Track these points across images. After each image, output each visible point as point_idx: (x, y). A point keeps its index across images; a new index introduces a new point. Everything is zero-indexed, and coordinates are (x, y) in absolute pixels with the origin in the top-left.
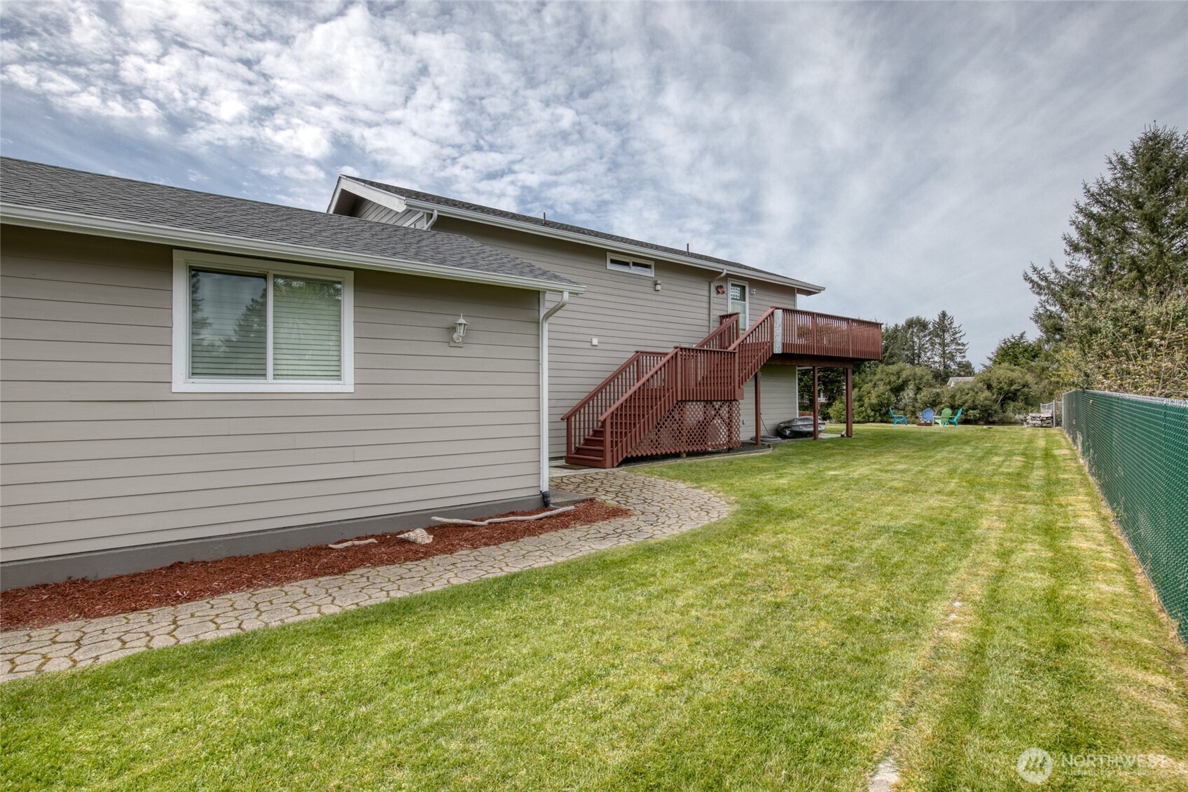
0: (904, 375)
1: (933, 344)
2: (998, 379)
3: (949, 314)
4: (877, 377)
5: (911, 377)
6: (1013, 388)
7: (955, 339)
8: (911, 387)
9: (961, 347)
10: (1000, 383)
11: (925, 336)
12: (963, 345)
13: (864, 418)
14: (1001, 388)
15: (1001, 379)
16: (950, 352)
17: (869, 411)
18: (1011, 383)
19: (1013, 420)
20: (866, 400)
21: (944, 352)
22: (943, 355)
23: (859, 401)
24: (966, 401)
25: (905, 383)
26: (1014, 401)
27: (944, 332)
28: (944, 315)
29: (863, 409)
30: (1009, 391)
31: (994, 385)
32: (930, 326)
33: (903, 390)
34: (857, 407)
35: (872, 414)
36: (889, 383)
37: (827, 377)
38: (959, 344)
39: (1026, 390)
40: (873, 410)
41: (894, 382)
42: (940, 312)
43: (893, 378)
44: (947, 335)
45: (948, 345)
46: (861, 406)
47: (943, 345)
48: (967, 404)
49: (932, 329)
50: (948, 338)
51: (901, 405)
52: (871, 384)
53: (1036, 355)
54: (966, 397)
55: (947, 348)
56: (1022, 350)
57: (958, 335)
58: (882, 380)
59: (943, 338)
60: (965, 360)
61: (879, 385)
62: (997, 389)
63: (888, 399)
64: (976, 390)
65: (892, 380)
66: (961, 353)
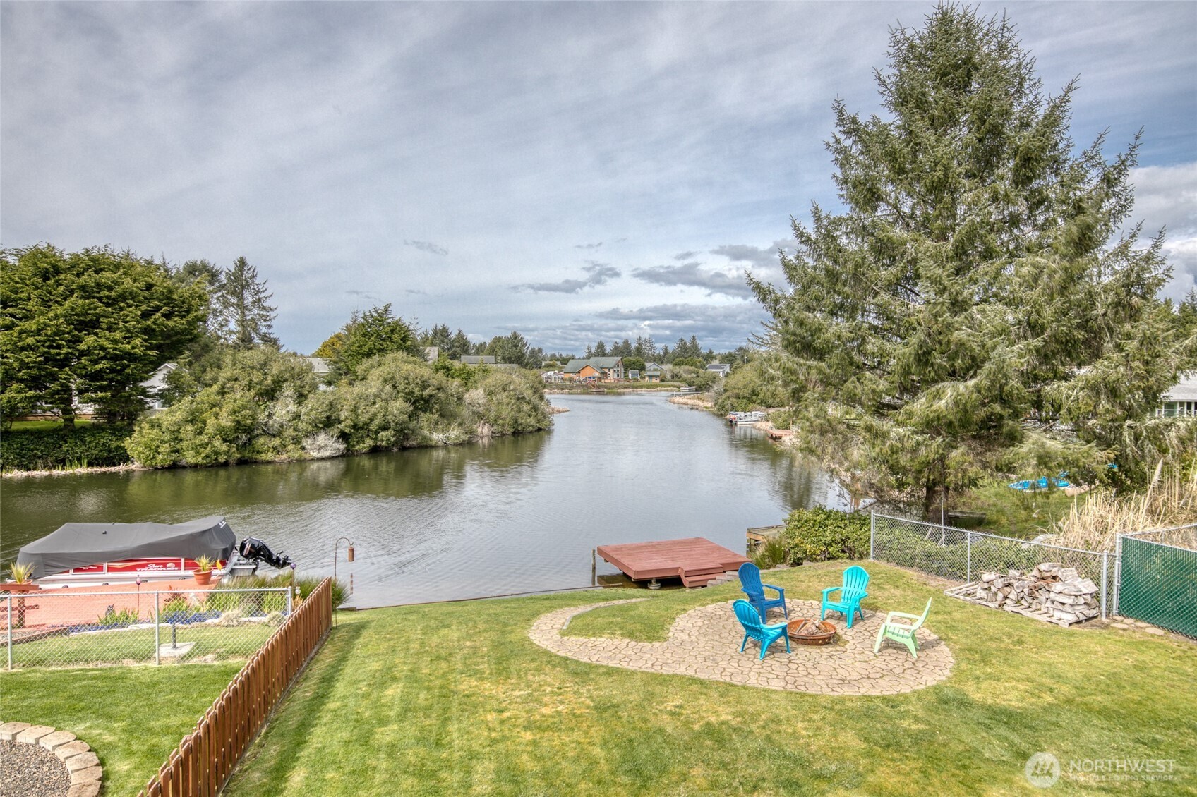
1: (226, 305)
2: (406, 378)
3: (250, 262)
4: (227, 372)
6: (426, 392)
7: (258, 300)
8: (289, 392)
9: (265, 313)
10: (408, 384)
12: (270, 310)
13: (207, 457)
14: (411, 393)
15: (410, 379)
16: (253, 319)
17: (217, 443)
18: (424, 385)
19: (433, 443)
20: (211, 422)
21: (243, 316)
22: (242, 322)
23: (192, 422)
24: (375, 415)
25: (278, 383)
26: (425, 411)
27: (243, 287)
28: (242, 263)
29: (205, 438)
30: (422, 397)
31: (402, 387)
32: (223, 278)
34: (190, 435)
35: (225, 447)
36: (250, 386)
37: (119, 372)
38: (264, 308)
39: (442, 395)
40: (225, 441)
41: (260, 383)
42: (237, 258)
43: (256, 376)
44: (247, 294)
45: (247, 308)
46: (200, 433)
47: (243, 308)
48: (376, 421)
49: (225, 281)
50: (249, 298)
51: (272, 426)
52: (215, 388)
53: (405, 337)
54: (373, 410)
55: (247, 313)
56: (388, 329)
57: (262, 295)
58: (236, 380)
59: (240, 297)
60: (270, 331)
61: (232, 390)
62: (406, 394)
63: (253, 417)
64: (384, 396)
65: (255, 380)
66: (265, 321)
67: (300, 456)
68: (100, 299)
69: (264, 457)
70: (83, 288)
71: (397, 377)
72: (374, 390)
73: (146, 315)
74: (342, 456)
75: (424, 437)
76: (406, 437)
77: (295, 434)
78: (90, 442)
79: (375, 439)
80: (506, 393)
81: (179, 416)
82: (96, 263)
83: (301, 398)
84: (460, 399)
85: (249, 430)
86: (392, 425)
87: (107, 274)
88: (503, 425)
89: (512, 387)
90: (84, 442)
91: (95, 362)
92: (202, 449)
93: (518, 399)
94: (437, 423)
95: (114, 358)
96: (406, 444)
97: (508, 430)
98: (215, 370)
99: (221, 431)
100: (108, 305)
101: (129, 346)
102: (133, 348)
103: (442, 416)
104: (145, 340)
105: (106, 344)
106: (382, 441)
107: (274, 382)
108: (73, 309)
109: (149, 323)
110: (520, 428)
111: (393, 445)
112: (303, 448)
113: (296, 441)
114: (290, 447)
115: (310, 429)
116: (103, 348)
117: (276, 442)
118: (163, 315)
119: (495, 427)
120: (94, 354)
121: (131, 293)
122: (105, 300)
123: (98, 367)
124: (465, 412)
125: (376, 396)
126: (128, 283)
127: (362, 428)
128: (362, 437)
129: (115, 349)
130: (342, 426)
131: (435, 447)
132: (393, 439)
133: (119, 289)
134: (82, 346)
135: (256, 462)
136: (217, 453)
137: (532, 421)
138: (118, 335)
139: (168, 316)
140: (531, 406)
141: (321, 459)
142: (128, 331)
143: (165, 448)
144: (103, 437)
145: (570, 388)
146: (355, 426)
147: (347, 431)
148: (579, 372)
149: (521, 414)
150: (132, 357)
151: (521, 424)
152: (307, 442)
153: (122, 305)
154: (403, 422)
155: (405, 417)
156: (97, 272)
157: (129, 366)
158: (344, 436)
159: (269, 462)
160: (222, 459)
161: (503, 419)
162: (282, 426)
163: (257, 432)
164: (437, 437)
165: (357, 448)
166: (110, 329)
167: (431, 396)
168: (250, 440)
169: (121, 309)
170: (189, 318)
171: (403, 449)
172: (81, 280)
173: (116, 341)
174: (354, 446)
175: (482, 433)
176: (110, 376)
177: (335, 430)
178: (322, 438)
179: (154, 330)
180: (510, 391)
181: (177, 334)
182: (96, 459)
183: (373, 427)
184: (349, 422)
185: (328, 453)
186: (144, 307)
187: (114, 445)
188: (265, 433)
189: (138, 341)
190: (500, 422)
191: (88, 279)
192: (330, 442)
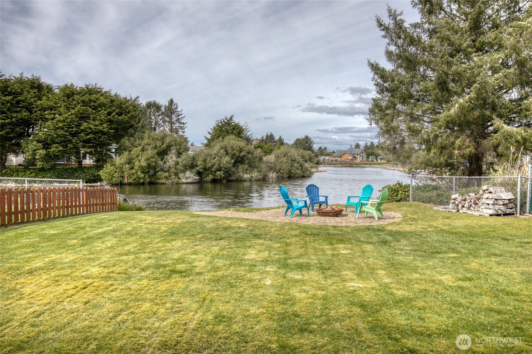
0: (167, 141)
1: (164, 121)
2: (232, 147)
3: (175, 101)
4: (145, 141)
5: (173, 143)
6: (242, 154)
7: (179, 119)
8: (174, 151)
9: (182, 125)
10: (233, 150)
11: (159, 116)
12: (184, 124)
13: (135, 179)
14: (234, 154)
15: (234, 147)
16: (176, 128)
17: (139, 173)
18: (241, 150)
19: (244, 179)
20: (137, 163)
21: (172, 127)
22: (171, 130)
23: (129, 163)
24: (214, 164)
25: (169, 147)
26: (241, 164)
27: (172, 113)
28: (171, 102)
29: (134, 171)
30: (239, 156)
31: (230, 151)
32: (163, 109)
33: (167, 154)
34: (128, 170)
35: (142, 175)
36: (155, 147)
37: (97, 140)
38: (181, 123)
39: (250, 156)
40: (143, 172)
41: (160, 147)
42: (169, 99)
43: (158, 143)
44: (173, 116)
45: (173, 123)
46: (132, 168)
47: (172, 123)
48: (215, 167)
49: (164, 111)
50: (174, 118)
51: (166, 167)
52: (139, 148)
53: (240, 132)
54: (214, 161)
55: (173, 125)
56: (232, 128)
57: (180, 117)
58: (149, 144)
59: (171, 118)
60: (184, 134)
61: (147, 149)
62: (232, 155)
63: (156, 162)
64: (220, 155)
65: (158, 145)
66: (182, 129)
67: (177, 181)
68: (90, 107)
69: (160, 181)
70: (83, 102)
71: (228, 147)
72: (215, 152)
73: (109, 114)
74: (198, 182)
75: (239, 176)
76: (230, 175)
77: (175, 171)
78: (87, 172)
79: (214, 175)
80: (286, 157)
81: (123, 161)
82: (90, 91)
83: (179, 154)
84: (261, 159)
85: (154, 168)
86: (223, 168)
87: (94, 96)
88: (283, 173)
89: (289, 155)
90: (84, 172)
91: (88, 135)
92: (132, 176)
93: (292, 160)
94: (247, 170)
95: (95, 133)
96: (230, 178)
97: (286, 176)
98: (140, 140)
99: (141, 168)
100: (93, 109)
101: (101, 128)
102: (103, 128)
103: (249, 166)
104: (109, 125)
105: (92, 126)
106: (218, 176)
107: (167, 146)
108: (79, 111)
109: (110, 117)
110: (292, 175)
111: (223, 179)
112: (179, 178)
113: (176, 174)
114: (172, 177)
115: (183, 169)
116: (90, 128)
117: (167, 174)
118: (117, 114)
119: (279, 174)
120: (87, 131)
121: (103, 104)
122: (92, 107)
123: (88, 137)
124: (263, 166)
125: (216, 155)
126: (102, 99)
127: (208, 170)
128: (208, 174)
129: (96, 129)
130: (198, 168)
131: (245, 181)
132: (223, 176)
133: (98, 102)
134: (82, 128)
135: (157, 184)
136: (139, 178)
137: (299, 172)
138: (97, 123)
139: (120, 114)
140: (299, 164)
141: (187, 183)
142: (102, 121)
143: (116, 175)
144: (92, 170)
145: (335, 164)
146: (205, 169)
147: (200, 171)
148: (341, 157)
149: (293, 168)
150: (103, 133)
151: (293, 173)
152: (181, 175)
153: (99, 109)
154: (229, 168)
155: (230, 165)
156: (90, 95)
157: (101, 137)
158: (199, 173)
159: (163, 184)
160: (141, 181)
161: (284, 170)
162: (170, 167)
163: (158, 169)
164: (246, 176)
165: (205, 179)
166: (94, 120)
167: (244, 156)
168: (155, 173)
169: (100, 111)
170: (129, 115)
171: (229, 181)
172: (83, 98)
173: (96, 126)
174: (204, 178)
175: (272, 177)
176: (93, 141)
177: (195, 170)
178: (188, 174)
179: (113, 121)
180: (288, 156)
181: (123, 123)
182: (89, 180)
183: (213, 169)
184: (201, 166)
185: (190, 181)
186: (108, 110)
187: (96, 174)
188: (162, 170)
189: (105, 125)
190: (282, 171)
191: (86, 98)
192: (192, 175)
